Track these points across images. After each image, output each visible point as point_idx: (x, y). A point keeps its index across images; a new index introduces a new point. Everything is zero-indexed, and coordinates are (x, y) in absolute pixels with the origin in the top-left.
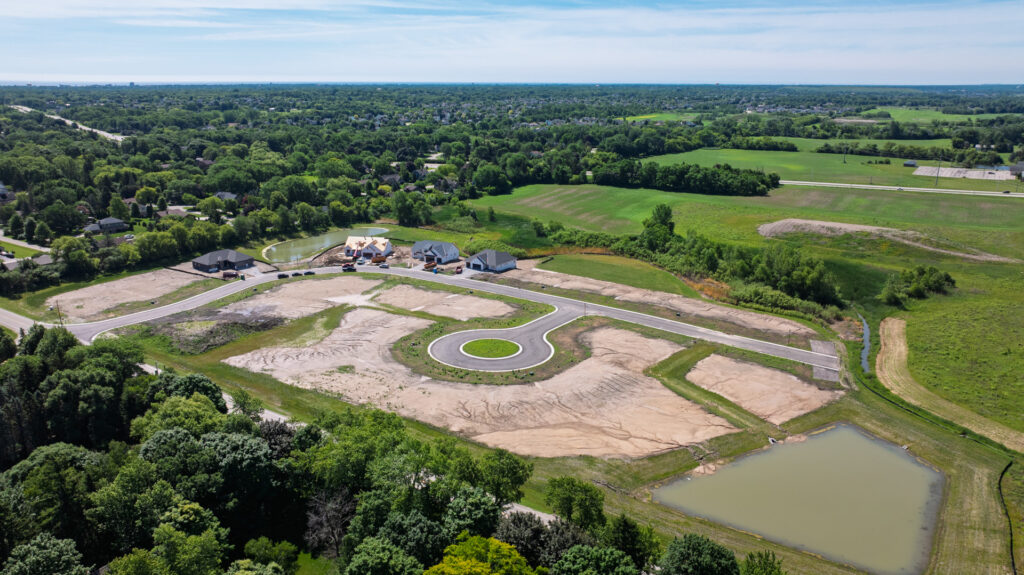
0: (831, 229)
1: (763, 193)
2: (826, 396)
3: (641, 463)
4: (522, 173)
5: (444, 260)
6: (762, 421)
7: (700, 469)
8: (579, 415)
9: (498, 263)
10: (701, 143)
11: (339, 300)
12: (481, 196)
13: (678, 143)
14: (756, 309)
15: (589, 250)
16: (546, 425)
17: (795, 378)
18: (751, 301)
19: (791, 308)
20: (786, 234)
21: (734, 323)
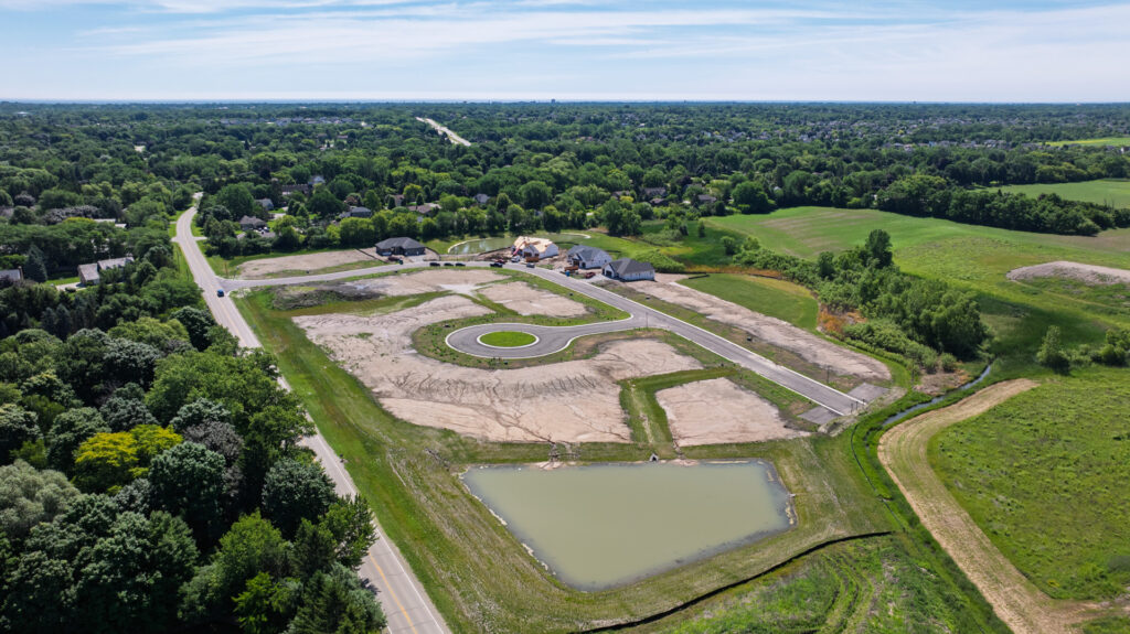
1: (1089, 232)
2: (789, 434)
3: (490, 446)
4: (796, 192)
5: (588, 264)
6: (670, 438)
7: (541, 464)
8: (497, 400)
9: (626, 271)
10: (1103, 172)
11: (447, 287)
12: (731, 213)
13: (1060, 172)
14: (859, 347)
15: (761, 273)
16: (459, 404)
17: (774, 412)
18: (860, 338)
19: (893, 349)
20: (1036, 278)
21: (799, 355)
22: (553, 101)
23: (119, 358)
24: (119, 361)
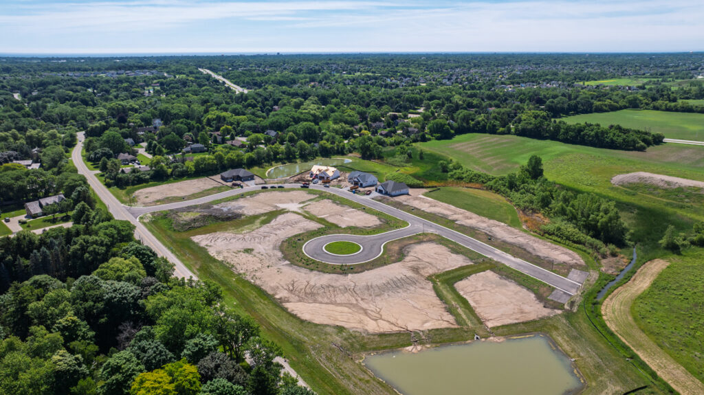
0: (668, 183)
1: (642, 149)
2: (546, 312)
3: (372, 337)
4: (465, 125)
5: (364, 184)
6: (480, 322)
7: (410, 348)
8: (359, 299)
10: (627, 105)
11: (282, 206)
12: (429, 140)
13: (606, 105)
14: (554, 241)
15: (470, 185)
16: (335, 303)
17: (533, 296)
18: (553, 234)
19: (579, 242)
20: (630, 184)
21: (525, 250)
22: (278, 53)
23: (115, 297)
24: (116, 300)
